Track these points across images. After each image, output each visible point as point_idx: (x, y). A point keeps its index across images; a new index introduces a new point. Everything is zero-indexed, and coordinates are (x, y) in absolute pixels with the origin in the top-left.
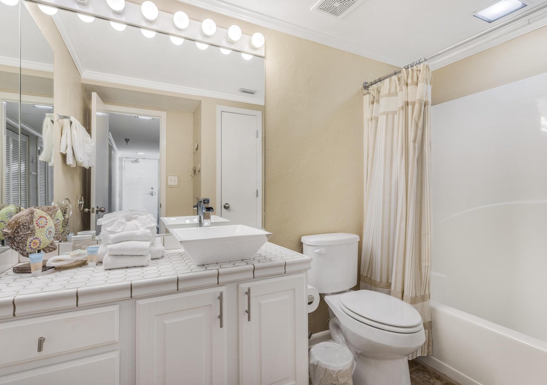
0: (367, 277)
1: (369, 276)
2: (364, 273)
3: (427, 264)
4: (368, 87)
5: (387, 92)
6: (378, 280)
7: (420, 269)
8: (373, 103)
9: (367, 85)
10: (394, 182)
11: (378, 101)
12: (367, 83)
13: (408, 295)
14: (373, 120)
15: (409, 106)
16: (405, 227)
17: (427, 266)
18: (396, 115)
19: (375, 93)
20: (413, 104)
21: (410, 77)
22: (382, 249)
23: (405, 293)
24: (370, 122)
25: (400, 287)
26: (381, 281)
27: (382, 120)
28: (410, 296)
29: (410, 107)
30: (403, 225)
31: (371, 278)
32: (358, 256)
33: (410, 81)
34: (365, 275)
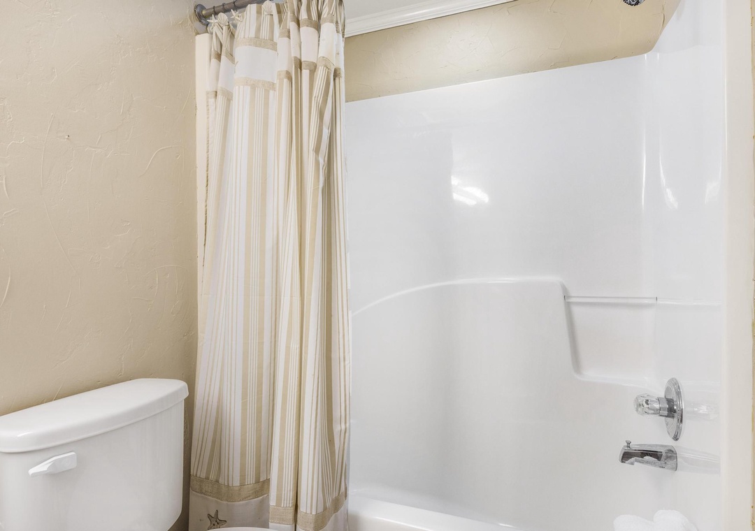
0: (207, 478)
1: (212, 477)
2: (199, 471)
3: (343, 427)
4: (208, 16)
5: (252, 34)
6: (237, 483)
7: (331, 441)
8: (219, 57)
9: (204, 12)
10: (269, 244)
11: (231, 56)
12: (203, 8)
13: (309, 512)
14: (219, 96)
15: (304, 71)
16: (298, 350)
17: (343, 432)
18: (271, 92)
19: (224, 37)
20: (313, 69)
21: (303, 8)
22: (244, 404)
23: (302, 509)
24: (211, 100)
25: (291, 495)
26: (242, 485)
27: (241, 96)
28: (314, 513)
29: (306, 73)
30: (295, 346)
31: (217, 481)
32: (186, 427)
33: (303, 15)
34: (203, 475)
